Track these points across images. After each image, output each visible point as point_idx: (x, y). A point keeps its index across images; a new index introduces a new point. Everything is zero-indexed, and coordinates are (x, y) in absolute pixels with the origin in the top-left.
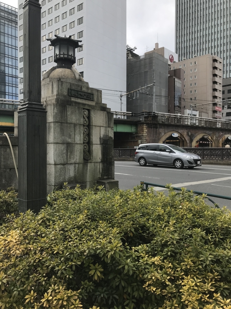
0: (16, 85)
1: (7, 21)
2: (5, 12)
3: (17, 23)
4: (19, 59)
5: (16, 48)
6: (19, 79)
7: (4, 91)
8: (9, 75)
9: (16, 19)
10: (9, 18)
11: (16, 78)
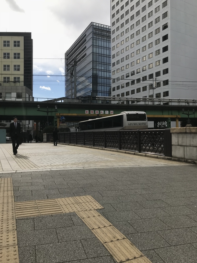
0: (109, 85)
1: (100, 37)
2: (99, 30)
3: (111, 37)
4: (112, 65)
5: (110, 56)
6: (112, 80)
7: (96, 90)
8: (102, 77)
9: (110, 34)
10: (102, 34)
11: (109, 79)
